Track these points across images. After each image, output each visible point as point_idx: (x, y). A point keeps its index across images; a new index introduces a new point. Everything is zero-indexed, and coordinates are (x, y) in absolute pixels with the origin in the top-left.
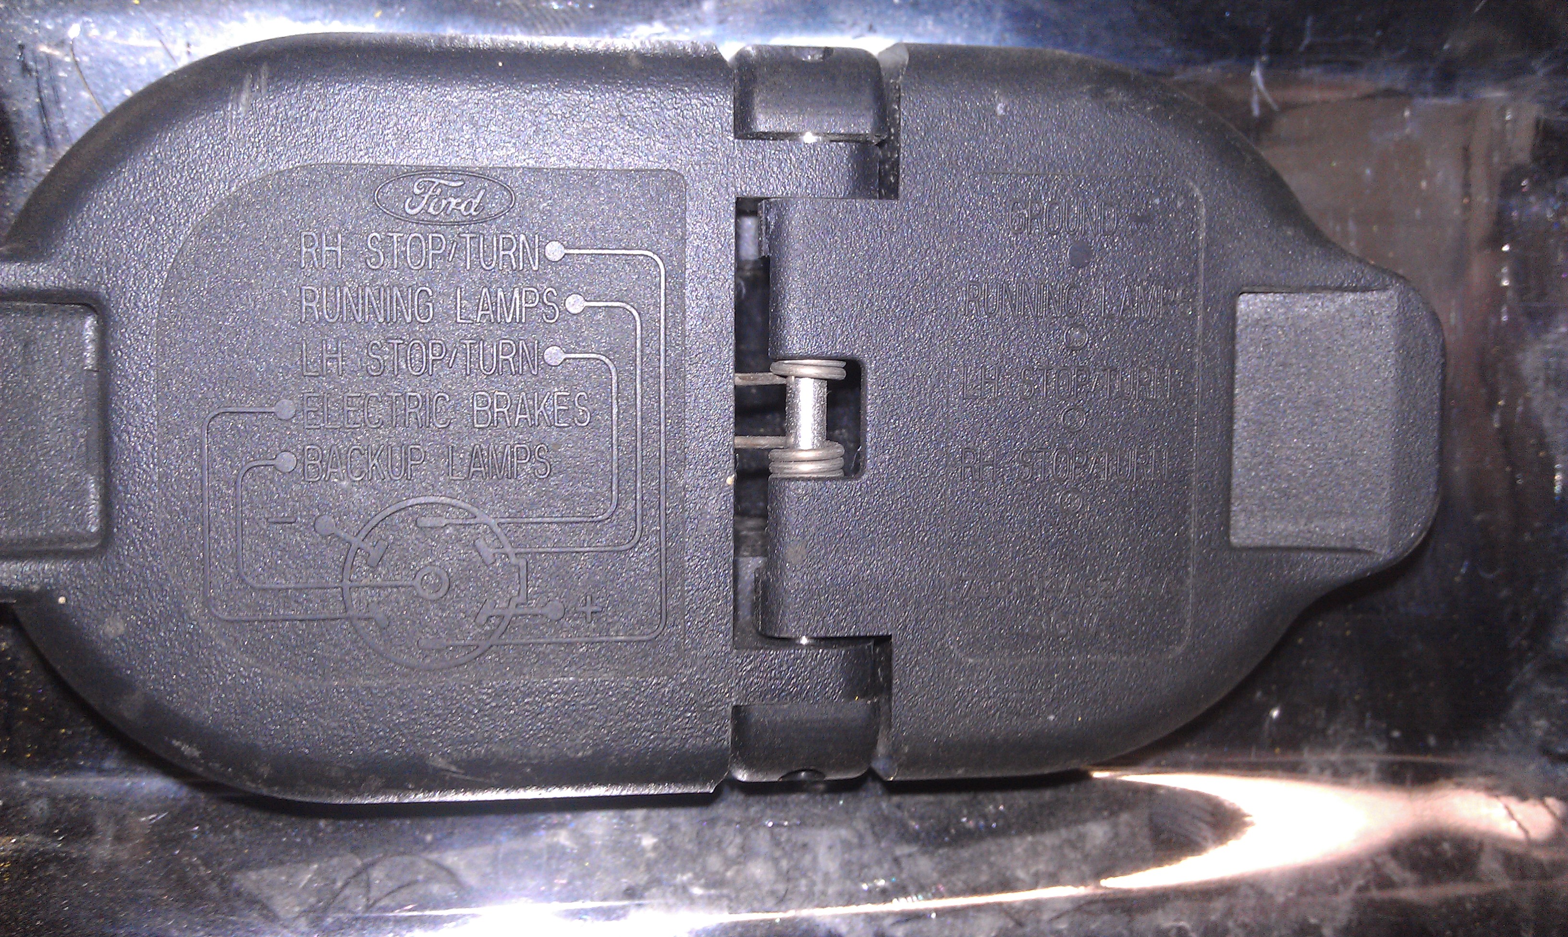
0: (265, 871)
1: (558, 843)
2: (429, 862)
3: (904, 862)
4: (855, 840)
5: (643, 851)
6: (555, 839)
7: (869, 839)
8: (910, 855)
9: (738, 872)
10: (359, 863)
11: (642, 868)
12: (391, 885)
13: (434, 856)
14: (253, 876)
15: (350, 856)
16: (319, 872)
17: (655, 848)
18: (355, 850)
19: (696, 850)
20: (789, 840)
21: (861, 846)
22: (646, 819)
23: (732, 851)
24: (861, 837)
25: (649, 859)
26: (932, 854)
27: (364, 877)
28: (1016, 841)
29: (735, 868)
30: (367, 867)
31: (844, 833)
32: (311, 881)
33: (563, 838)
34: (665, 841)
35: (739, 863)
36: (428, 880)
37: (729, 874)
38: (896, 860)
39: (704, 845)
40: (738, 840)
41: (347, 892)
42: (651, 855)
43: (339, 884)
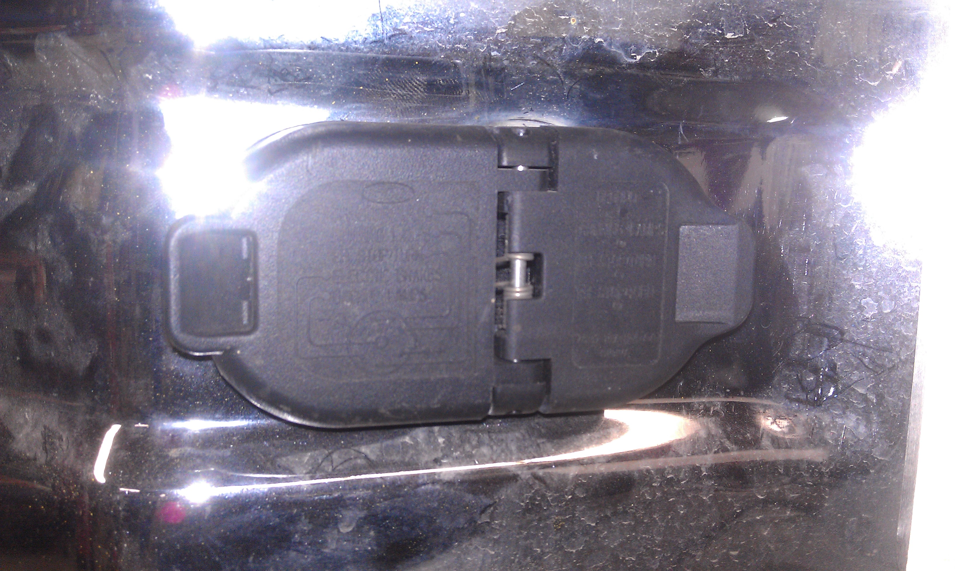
0: (289, 457)
1: (405, 442)
2: (354, 450)
3: (541, 445)
4: (521, 438)
5: (439, 444)
6: (404, 440)
7: (527, 437)
8: (543, 443)
9: (477, 451)
10: (327, 452)
11: (440, 450)
12: (341, 460)
13: (357, 448)
14: (284, 459)
15: (322, 450)
16: (311, 457)
17: (444, 442)
18: (325, 447)
19: (460, 443)
20: (496, 438)
21: (524, 440)
22: (439, 431)
23: (474, 443)
24: (524, 436)
25: (442, 447)
26: (552, 442)
27: (330, 457)
28: (584, 436)
29: (476, 450)
30: (330, 454)
31: (517, 434)
32: (308, 460)
33: (407, 439)
34: (447, 440)
35: (477, 448)
36: (356, 458)
37: (474, 452)
38: (538, 445)
39: (463, 441)
40: (476, 439)
41: (323, 464)
42: (443, 445)
43: (320, 461)
